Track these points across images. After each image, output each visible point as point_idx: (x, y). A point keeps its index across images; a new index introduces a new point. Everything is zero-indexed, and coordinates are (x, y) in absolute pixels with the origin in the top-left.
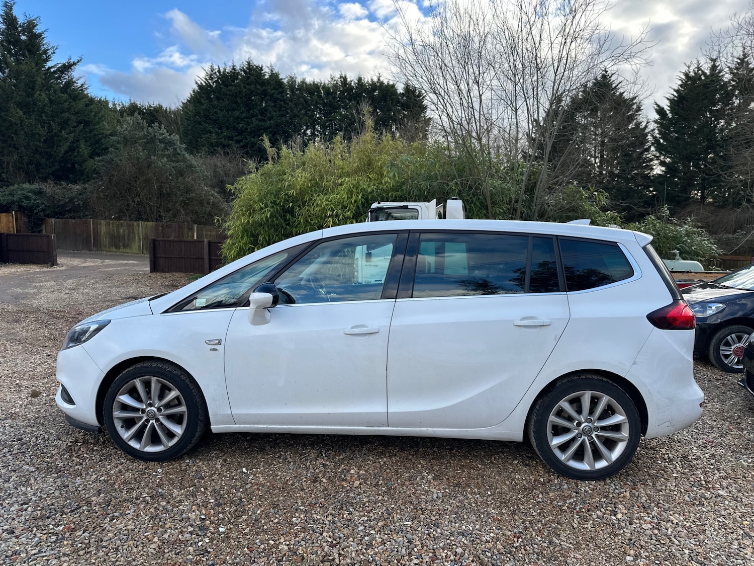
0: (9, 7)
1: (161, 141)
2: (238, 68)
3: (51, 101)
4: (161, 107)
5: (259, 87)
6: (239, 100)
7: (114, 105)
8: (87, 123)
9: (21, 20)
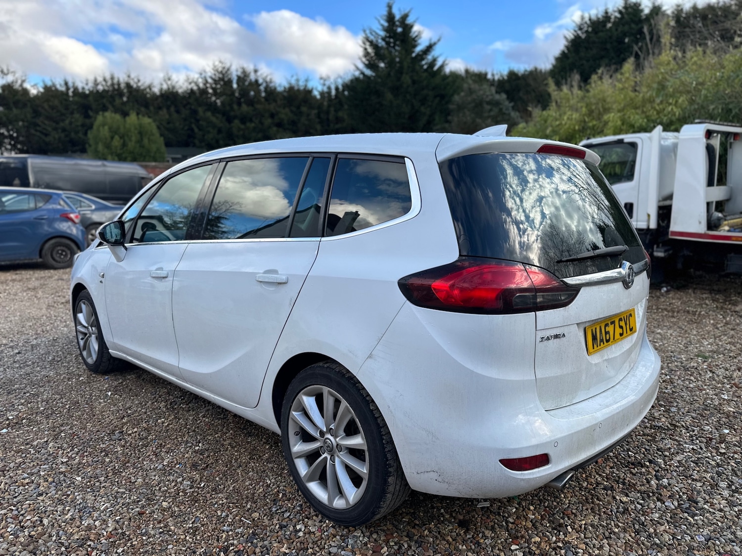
0: (390, 7)
1: (488, 103)
2: (610, 10)
3: (414, 82)
4: (536, 69)
5: (633, 26)
6: (608, 46)
7: (493, 75)
8: (442, 97)
9: (398, 17)
